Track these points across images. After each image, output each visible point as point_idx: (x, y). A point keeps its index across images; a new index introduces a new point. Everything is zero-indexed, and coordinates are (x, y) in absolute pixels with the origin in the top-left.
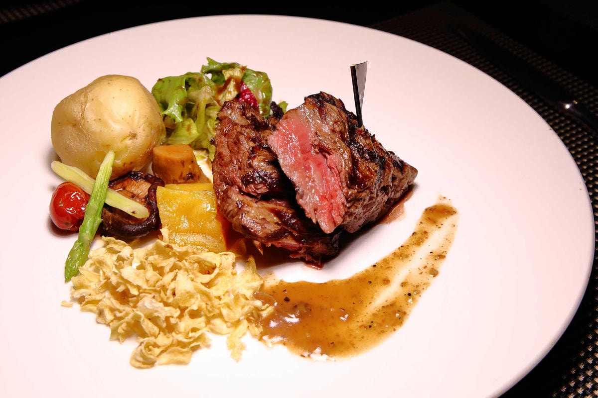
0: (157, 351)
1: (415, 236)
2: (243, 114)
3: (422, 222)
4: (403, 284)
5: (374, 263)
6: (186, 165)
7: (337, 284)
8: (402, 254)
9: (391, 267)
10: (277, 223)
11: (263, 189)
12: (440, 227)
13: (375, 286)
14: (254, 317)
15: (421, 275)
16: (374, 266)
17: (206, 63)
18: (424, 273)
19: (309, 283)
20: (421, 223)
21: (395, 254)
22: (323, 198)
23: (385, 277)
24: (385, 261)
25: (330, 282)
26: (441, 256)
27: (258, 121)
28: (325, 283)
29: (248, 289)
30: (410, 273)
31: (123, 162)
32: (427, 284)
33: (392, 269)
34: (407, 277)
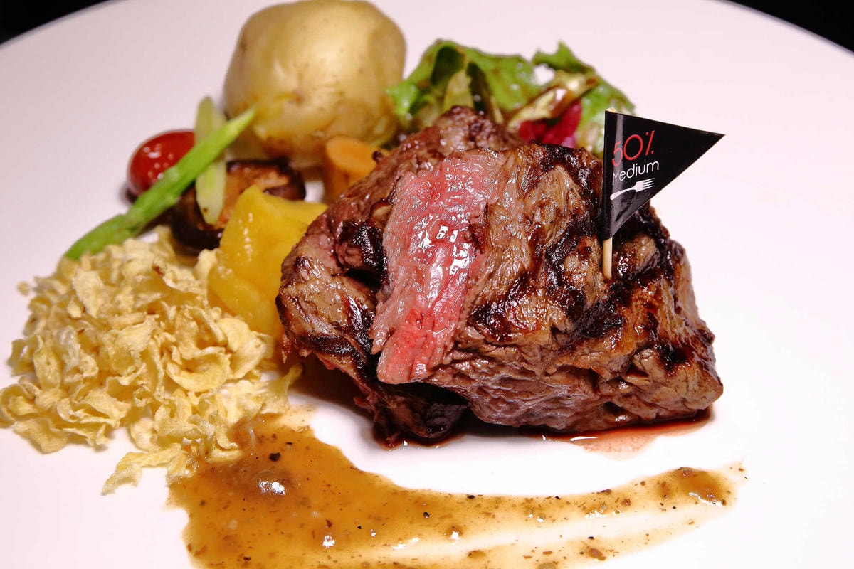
0: (25, 408)
1: (602, 495)
3: (648, 484)
4: (474, 554)
5: (475, 492)
7: (377, 483)
8: (531, 508)
9: (494, 516)
10: (337, 325)
12: (665, 510)
13: (428, 526)
14: (200, 451)
15: (523, 559)
16: (471, 497)
18: (532, 560)
19: (345, 459)
20: (643, 483)
21: (529, 501)
23: (462, 525)
24: (498, 502)
25: (372, 475)
26: (596, 554)
28: (362, 473)
29: (240, 406)
30: (513, 544)
33: (490, 520)
34: (498, 548)
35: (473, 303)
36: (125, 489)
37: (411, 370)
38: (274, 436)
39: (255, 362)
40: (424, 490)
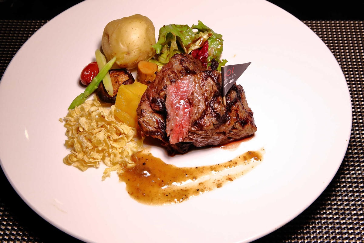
0: (75, 159)
1: (230, 162)
2: (181, 64)
3: (241, 157)
4: (200, 184)
5: (197, 166)
8: (212, 168)
10: (155, 128)
11: (157, 109)
12: (246, 164)
13: (187, 178)
14: (124, 165)
15: (213, 183)
16: (197, 168)
18: (215, 184)
19: (161, 160)
20: (239, 157)
21: (211, 167)
23: (196, 176)
24: (203, 168)
25: (170, 165)
26: (230, 179)
28: (167, 165)
29: (132, 150)
30: (210, 180)
32: (210, 189)
33: (203, 174)
34: (206, 181)
35: (192, 121)
36: (107, 178)
37: (178, 140)
38: (142, 157)
39: (132, 137)
40: (184, 168)
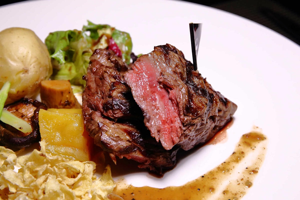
1: (234, 154)
2: (109, 59)
3: (241, 144)
4: (225, 192)
5: (202, 175)
6: (64, 95)
7: (173, 189)
8: (222, 169)
9: (216, 178)
10: (128, 141)
11: (119, 115)
12: (253, 149)
13: (202, 193)
15: (238, 186)
16: (203, 177)
17: (86, 24)
18: (241, 184)
19: (151, 188)
20: (239, 145)
21: (219, 168)
22: (164, 122)
23: (211, 186)
24: (211, 173)
25: (168, 187)
26: (255, 172)
27: (120, 65)
28: (164, 189)
29: (104, 191)
30: (230, 183)
31: (17, 90)
32: (243, 193)
33: (217, 180)
34: (228, 186)
37: (173, 142)
38: (124, 194)
40: (188, 183)
